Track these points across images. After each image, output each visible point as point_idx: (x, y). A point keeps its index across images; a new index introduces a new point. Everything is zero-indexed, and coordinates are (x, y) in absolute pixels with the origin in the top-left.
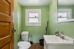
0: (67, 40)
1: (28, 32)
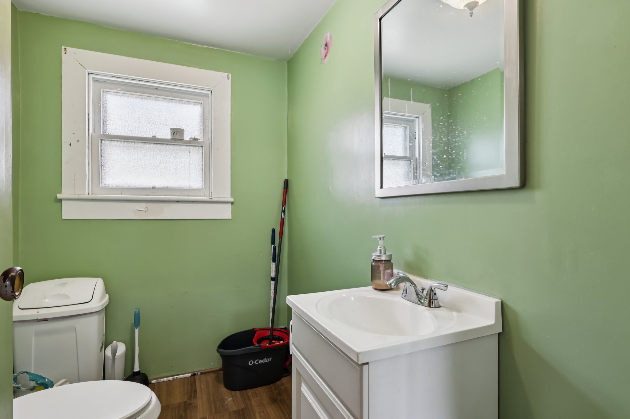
0: (454, 307)
1: (100, 282)
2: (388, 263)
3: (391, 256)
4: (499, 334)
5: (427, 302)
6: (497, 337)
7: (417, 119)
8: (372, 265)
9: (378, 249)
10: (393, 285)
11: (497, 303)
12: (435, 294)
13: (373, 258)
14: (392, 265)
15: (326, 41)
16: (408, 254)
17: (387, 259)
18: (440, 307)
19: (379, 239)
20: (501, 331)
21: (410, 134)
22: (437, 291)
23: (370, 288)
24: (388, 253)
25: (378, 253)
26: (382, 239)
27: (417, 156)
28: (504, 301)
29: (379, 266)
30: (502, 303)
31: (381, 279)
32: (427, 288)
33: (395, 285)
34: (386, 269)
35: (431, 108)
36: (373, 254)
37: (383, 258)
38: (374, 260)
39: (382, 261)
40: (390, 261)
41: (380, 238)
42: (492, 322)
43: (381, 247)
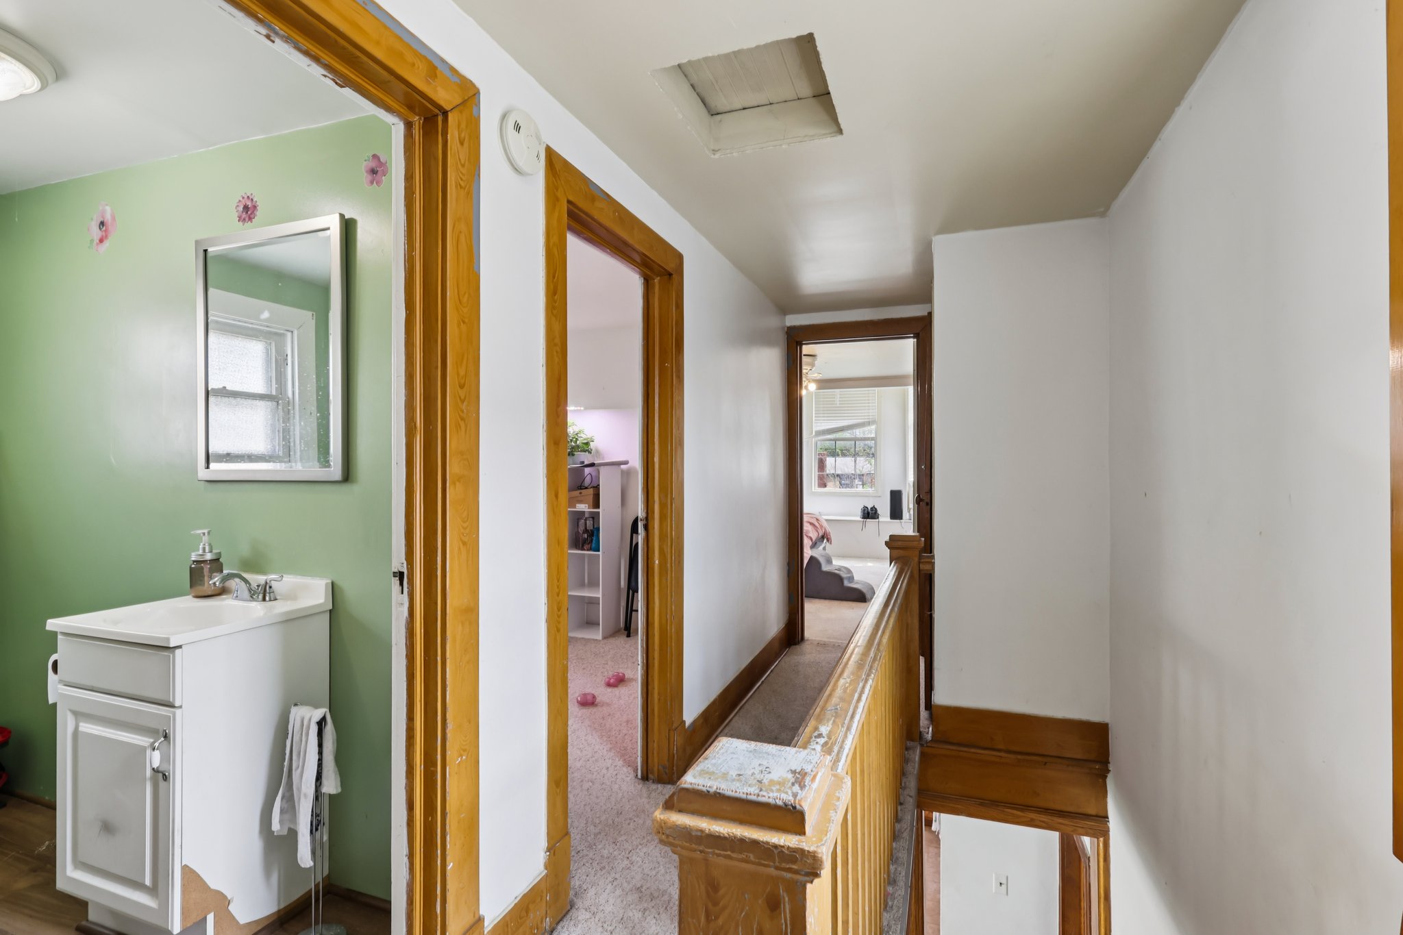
0: (288, 596)
2: (216, 565)
3: (220, 554)
4: (330, 611)
5: (261, 597)
6: (328, 615)
7: (289, 334)
8: (191, 568)
9: (201, 546)
10: (217, 583)
11: (327, 584)
12: (270, 587)
13: (193, 559)
14: (222, 565)
15: (103, 217)
16: (245, 550)
17: (214, 557)
18: (276, 599)
19: (202, 535)
20: (331, 608)
21: (276, 357)
22: (274, 584)
23: (190, 597)
24: (214, 551)
25: (201, 552)
26: (206, 534)
27: (290, 394)
28: (334, 581)
29: (202, 568)
30: (333, 584)
31: (204, 584)
32: (263, 582)
33: (220, 583)
34: (211, 571)
35: (314, 318)
36: (193, 554)
37: (209, 557)
38: (194, 561)
39: (207, 561)
40: (218, 559)
41: (204, 534)
42: (322, 601)
43: (204, 545)
